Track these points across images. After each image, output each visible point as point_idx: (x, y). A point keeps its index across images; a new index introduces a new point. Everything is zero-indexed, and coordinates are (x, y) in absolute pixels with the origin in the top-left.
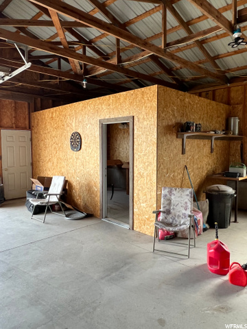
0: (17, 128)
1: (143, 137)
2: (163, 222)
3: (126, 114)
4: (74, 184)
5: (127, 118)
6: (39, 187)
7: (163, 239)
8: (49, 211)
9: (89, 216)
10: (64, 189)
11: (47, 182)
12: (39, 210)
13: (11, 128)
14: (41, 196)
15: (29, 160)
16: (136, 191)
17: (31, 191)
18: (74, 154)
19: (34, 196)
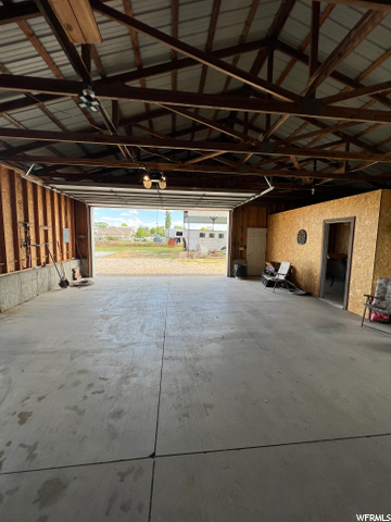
0: (258, 226)
1: (364, 234)
2: (375, 306)
3: (348, 215)
4: (298, 269)
5: (349, 218)
6: (271, 268)
7: (375, 320)
8: (277, 287)
9: (309, 294)
10: (289, 272)
11: (277, 266)
12: (270, 284)
13: (253, 227)
14: (272, 275)
15: (264, 249)
16: (352, 279)
17: (265, 271)
18: (301, 246)
19: (267, 274)
